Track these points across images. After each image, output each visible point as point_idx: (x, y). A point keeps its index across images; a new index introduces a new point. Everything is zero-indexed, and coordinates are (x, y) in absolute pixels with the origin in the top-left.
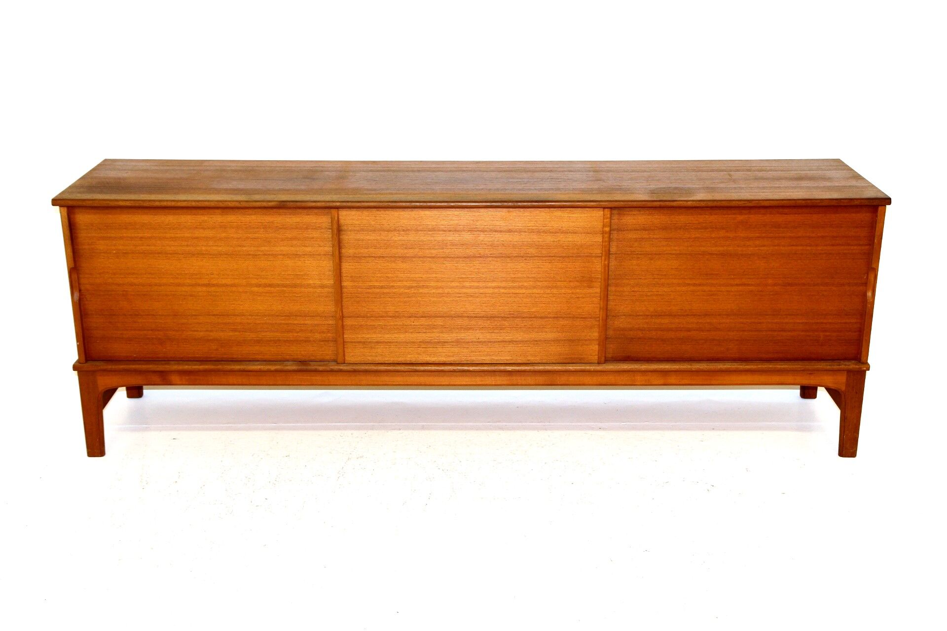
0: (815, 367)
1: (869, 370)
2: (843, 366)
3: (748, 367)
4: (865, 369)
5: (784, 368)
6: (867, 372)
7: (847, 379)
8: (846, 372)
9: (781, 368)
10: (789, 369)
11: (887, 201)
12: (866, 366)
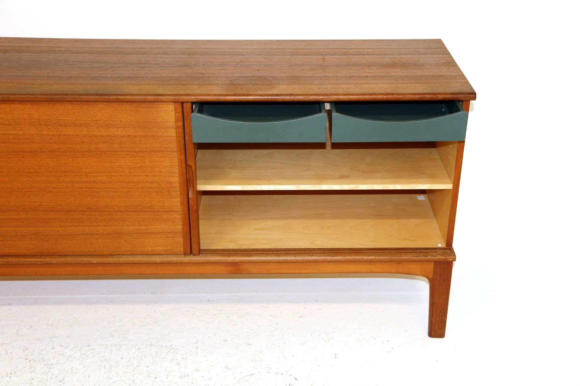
0: (402, 258)
1: (455, 261)
2: (429, 257)
3: (335, 258)
4: (451, 260)
5: (371, 259)
6: (454, 262)
7: (434, 268)
8: (433, 263)
9: (368, 259)
10: (376, 261)
11: (472, 96)
12: (452, 257)
